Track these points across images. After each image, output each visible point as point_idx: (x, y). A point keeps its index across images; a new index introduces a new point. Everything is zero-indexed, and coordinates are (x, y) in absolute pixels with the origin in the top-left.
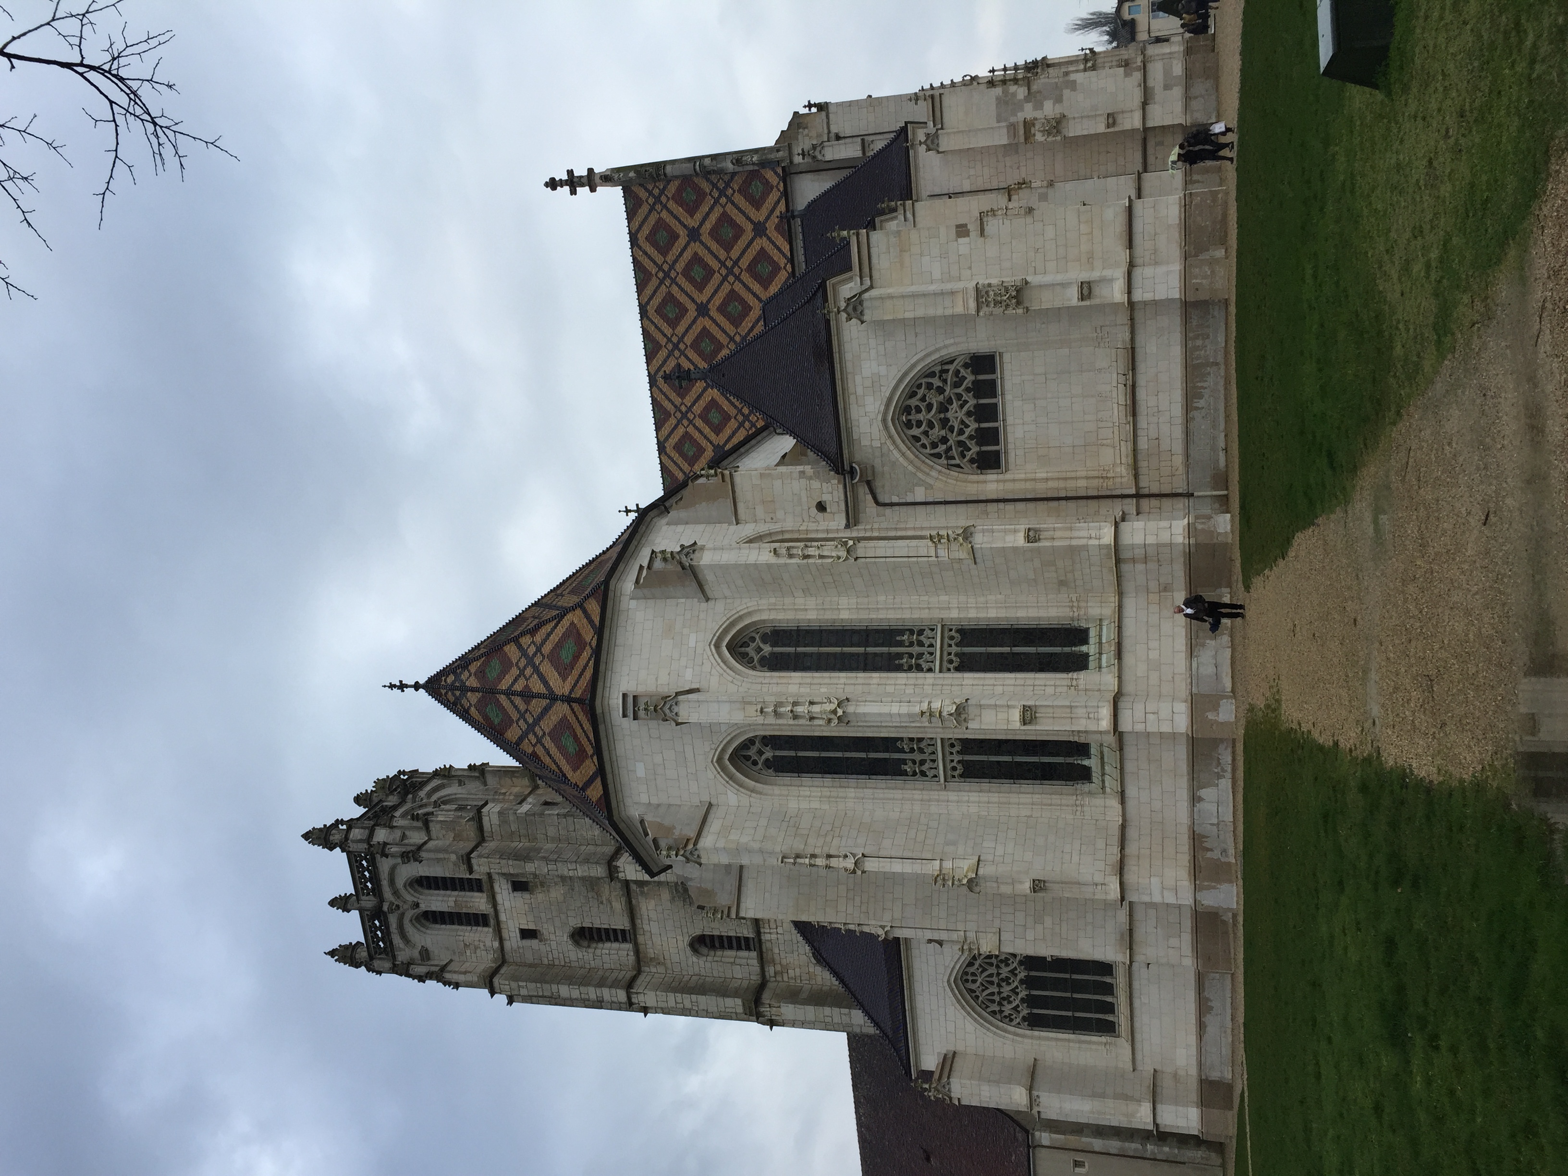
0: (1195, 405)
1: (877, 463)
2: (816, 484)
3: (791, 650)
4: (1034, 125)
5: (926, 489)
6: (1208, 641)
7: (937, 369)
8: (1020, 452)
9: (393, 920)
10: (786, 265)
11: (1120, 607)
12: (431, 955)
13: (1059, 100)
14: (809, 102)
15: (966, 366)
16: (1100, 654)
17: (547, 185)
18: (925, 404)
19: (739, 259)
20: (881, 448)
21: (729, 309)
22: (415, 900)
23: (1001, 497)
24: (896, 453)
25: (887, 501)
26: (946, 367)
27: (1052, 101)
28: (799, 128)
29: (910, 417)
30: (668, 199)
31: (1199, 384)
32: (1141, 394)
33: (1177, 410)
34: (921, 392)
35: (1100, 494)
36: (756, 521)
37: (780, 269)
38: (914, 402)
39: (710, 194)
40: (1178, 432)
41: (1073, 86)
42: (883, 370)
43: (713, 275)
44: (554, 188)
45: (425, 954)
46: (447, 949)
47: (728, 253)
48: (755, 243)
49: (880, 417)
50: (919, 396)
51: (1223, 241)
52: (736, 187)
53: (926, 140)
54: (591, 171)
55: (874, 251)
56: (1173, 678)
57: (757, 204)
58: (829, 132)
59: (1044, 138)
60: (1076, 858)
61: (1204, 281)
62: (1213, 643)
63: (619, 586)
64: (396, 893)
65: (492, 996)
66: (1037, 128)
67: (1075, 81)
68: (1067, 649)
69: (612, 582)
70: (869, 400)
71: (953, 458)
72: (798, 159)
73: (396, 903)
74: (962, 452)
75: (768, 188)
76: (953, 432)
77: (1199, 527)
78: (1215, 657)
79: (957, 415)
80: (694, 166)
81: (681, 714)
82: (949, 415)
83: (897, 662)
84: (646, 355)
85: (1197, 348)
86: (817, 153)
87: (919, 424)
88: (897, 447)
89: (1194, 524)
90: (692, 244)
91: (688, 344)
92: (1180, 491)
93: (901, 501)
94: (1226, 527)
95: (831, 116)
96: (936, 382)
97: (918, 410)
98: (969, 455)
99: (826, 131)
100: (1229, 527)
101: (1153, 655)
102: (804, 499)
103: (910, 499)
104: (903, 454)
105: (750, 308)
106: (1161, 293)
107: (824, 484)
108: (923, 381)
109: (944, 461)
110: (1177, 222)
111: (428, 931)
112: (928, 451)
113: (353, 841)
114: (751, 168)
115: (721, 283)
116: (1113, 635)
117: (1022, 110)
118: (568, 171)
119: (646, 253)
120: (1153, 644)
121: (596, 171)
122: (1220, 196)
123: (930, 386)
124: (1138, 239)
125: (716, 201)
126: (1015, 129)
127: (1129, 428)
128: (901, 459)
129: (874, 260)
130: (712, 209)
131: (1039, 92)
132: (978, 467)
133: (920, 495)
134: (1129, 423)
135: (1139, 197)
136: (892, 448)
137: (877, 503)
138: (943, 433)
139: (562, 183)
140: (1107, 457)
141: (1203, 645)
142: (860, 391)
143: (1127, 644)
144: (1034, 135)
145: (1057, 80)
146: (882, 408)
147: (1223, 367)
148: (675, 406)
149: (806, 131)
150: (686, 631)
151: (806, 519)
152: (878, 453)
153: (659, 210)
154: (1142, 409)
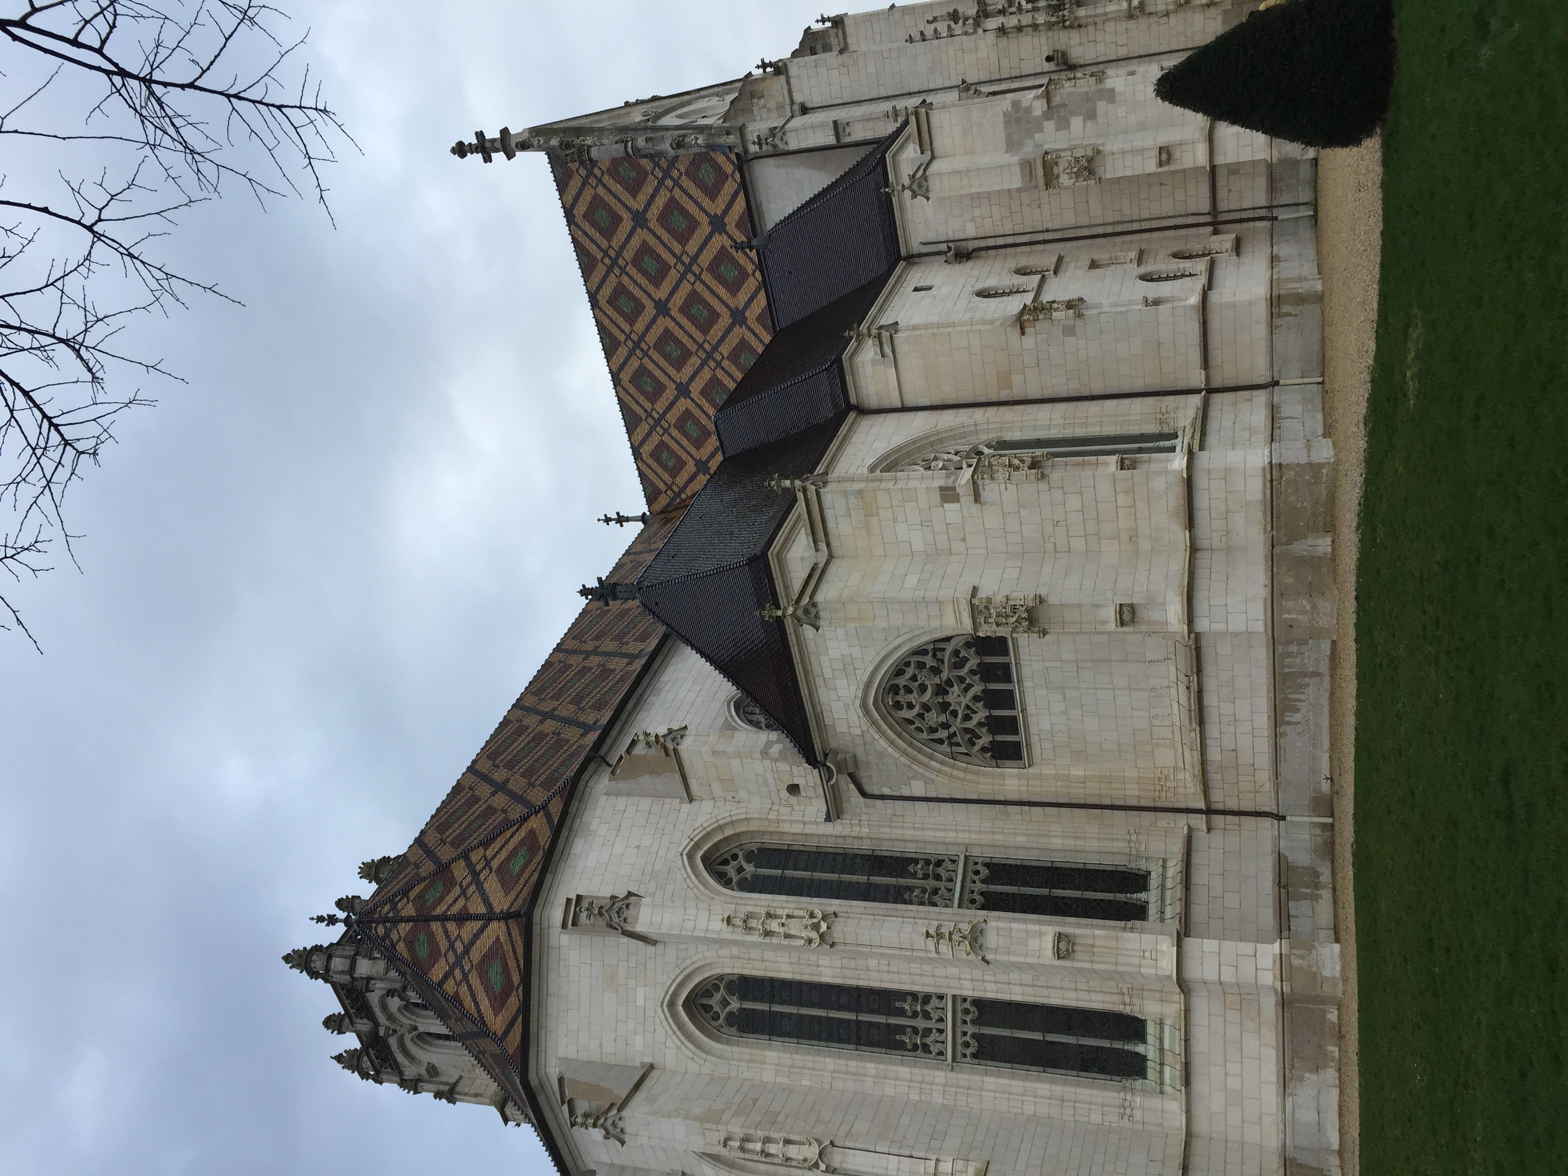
0: (1288, 719)
1: (860, 752)
2: (783, 767)
3: (764, 1007)
4: (1057, 164)
5: (925, 783)
6: (1307, 1075)
7: (930, 647)
8: (1047, 745)
9: (393, 1042)
10: (754, 272)
11: (1187, 1010)
12: (440, 1071)
13: (1091, 115)
14: (763, 61)
15: (968, 645)
16: (1162, 1064)
17: (453, 151)
18: (916, 684)
19: (697, 256)
20: (862, 735)
21: (694, 311)
22: (413, 1023)
23: (1025, 798)
24: (883, 743)
25: (876, 792)
26: (941, 645)
27: (1081, 118)
28: (752, 97)
29: (898, 698)
30: (603, 172)
31: (1293, 696)
32: (1210, 699)
33: (1263, 720)
34: (910, 671)
35: (1158, 805)
36: (714, 798)
37: (748, 275)
38: (901, 681)
39: (652, 174)
40: (1264, 745)
41: (1110, 96)
42: (856, 652)
43: (668, 271)
44: (463, 155)
45: (433, 1071)
46: (455, 1067)
47: (683, 246)
48: (713, 240)
49: (858, 702)
50: (908, 675)
52: (683, 169)
53: (911, 185)
54: (505, 132)
55: (829, 514)
56: (1260, 1118)
57: (712, 193)
58: (792, 103)
59: (1073, 181)
61: (1301, 618)
62: (1314, 1077)
64: (391, 1017)
66: (1061, 168)
67: (1113, 90)
68: (1117, 1045)
69: (537, 913)
70: (841, 683)
71: (958, 745)
72: (753, 149)
73: (392, 1027)
74: (970, 739)
75: (722, 177)
76: (956, 717)
77: (1296, 962)
78: (1318, 1097)
79: (958, 700)
80: (626, 147)
81: (628, 1130)
82: (950, 698)
83: (898, 1037)
84: (604, 349)
85: (1290, 655)
86: (777, 141)
87: (911, 706)
88: (884, 735)
89: (1288, 956)
90: (639, 230)
91: (651, 345)
92: (1267, 809)
93: (894, 793)
94: (1334, 968)
95: (793, 81)
96: (929, 661)
97: (909, 691)
98: (980, 743)
99: (788, 101)
100: (1338, 968)
101: (1234, 1083)
102: (771, 781)
103: (905, 792)
104: (892, 743)
105: (718, 315)
107: (795, 768)
108: (913, 660)
109: (945, 747)
110: (1260, 497)
111: (432, 1049)
112: (925, 735)
113: (335, 972)
114: (698, 150)
115: (680, 281)
116: (1179, 1048)
117: (1041, 130)
118: (476, 133)
119: (586, 234)
120: (1233, 1068)
121: (512, 131)
123: (921, 666)
124: (1202, 517)
125: (661, 183)
126: (1030, 165)
127: (1196, 736)
128: (890, 750)
129: (831, 525)
130: (657, 190)
131: (1064, 105)
132: (992, 757)
133: (918, 788)
134: (1195, 730)
135: (1202, 448)
136: (876, 736)
137: (864, 794)
138: (943, 718)
139: (472, 149)
140: (1166, 758)
141: (1301, 1079)
142: (828, 673)
143: (1198, 1063)
144: (1058, 177)
145: (1087, 89)
146: (860, 693)
147: (1327, 679)
148: (646, 411)
149: (762, 101)
150: (631, 983)
151: (777, 801)
152: (859, 741)
153: (594, 185)
154: (1212, 716)
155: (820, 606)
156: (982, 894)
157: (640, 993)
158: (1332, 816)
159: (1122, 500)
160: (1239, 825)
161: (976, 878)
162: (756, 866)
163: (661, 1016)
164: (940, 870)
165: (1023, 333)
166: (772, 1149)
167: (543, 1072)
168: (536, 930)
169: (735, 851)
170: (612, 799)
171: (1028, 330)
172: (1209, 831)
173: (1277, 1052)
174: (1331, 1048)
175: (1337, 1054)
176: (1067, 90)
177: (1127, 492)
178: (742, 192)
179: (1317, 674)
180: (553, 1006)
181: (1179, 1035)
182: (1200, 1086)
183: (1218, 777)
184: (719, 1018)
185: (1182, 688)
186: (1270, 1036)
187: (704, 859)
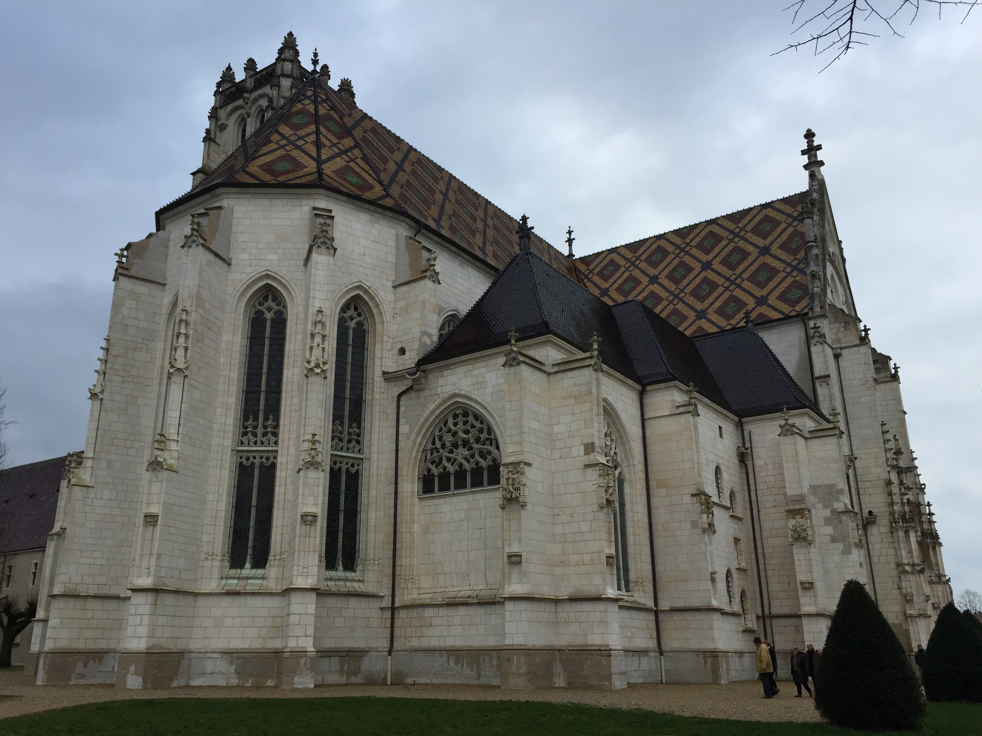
0: (451, 658)
1: (427, 393)
2: (416, 345)
3: (267, 334)
4: (802, 517)
5: (407, 434)
6: (234, 667)
7: (492, 437)
8: (432, 510)
9: (240, 102)
10: (731, 325)
11: (272, 594)
12: (223, 132)
13: (834, 540)
14: (869, 329)
15: (494, 460)
16: (239, 578)
17: (809, 130)
18: (469, 428)
19: (741, 288)
20: (437, 394)
21: (705, 286)
22: (252, 115)
23: (400, 496)
24: (432, 407)
25: (402, 403)
26: (494, 443)
27: (832, 533)
28: (845, 323)
29: (460, 416)
30: (795, 227)
31: (465, 661)
32: (462, 611)
33: (449, 642)
34: (477, 424)
35: (397, 577)
36: (395, 301)
37: (729, 320)
38: (471, 419)
39: (795, 259)
40: (434, 643)
41: (847, 552)
42: (489, 390)
43: (731, 270)
44: (806, 136)
45: (223, 128)
46: (226, 142)
47: (747, 279)
48: (751, 298)
49: (457, 391)
50: (475, 423)
51: (571, 686)
52: (798, 278)
53: (788, 424)
54: (822, 163)
55: (577, 372)
56: (207, 638)
57: (782, 297)
58: (841, 348)
59: (791, 527)
60: (83, 560)
61: (514, 667)
62: (233, 670)
63: (322, 196)
64: (255, 101)
65: (191, 174)
66: (800, 520)
67: (850, 553)
68: (250, 551)
69: (322, 191)
70: (469, 381)
71: (432, 454)
72: (811, 324)
73: (249, 102)
74: (435, 461)
75: (793, 303)
76: (449, 453)
77: (302, 661)
78: (220, 672)
79: (460, 454)
80: (812, 242)
81: (190, 250)
82: (461, 449)
83: (251, 416)
84: (680, 229)
85: (491, 660)
86: (816, 339)
87: (455, 424)
88: (437, 407)
89: (306, 656)
90: (757, 251)
91: (683, 259)
92: (395, 644)
93: (401, 414)
94: (299, 684)
95: (856, 349)
96: (484, 436)
97: (465, 423)
98: (433, 468)
99: (843, 346)
100: (299, 686)
101: (228, 622)
102: (407, 337)
103: (402, 421)
104: (432, 413)
105: (702, 302)
106: (510, 628)
107: (415, 352)
108: (485, 426)
109: (430, 446)
110: (590, 643)
111: (236, 127)
112: (437, 433)
113: (282, 65)
114: (810, 287)
115: (725, 277)
116: (249, 589)
117: (825, 507)
118: (820, 145)
119: (755, 216)
120: (237, 622)
121: (822, 168)
122: (606, 683)
123: (481, 431)
124: (577, 607)
125: (789, 264)
126: (802, 500)
127: (440, 601)
128: (428, 412)
129: (569, 374)
130: (784, 262)
131: (840, 522)
132: (425, 475)
133: (404, 429)
134: (443, 600)
135: (621, 607)
136: (436, 403)
137: (400, 395)
138: (448, 444)
139: (810, 143)
140: (426, 582)
141: (231, 663)
142: (475, 373)
143: (241, 600)
144: (794, 518)
145: (851, 537)
146: (463, 393)
147: (476, 683)
148: (640, 256)
149: (843, 329)
150: (280, 251)
151: (394, 341)
152: (433, 392)
153: (787, 222)
154: (452, 612)
155: (518, 367)
156: (340, 469)
157: (275, 257)
158: (391, 684)
159: (587, 557)
160: (385, 627)
161: (349, 465)
162: (354, 328)
163: (261, 270)
164: (354, 443)
165: (692, 495)
166: (182, 340)
167: (225, 196)
168: (312, 191)
169: (363, 316)
170: (394, 237)
171: (695, 499)
172: (382, 609)
173: (248, 649)
174: (250, 681)
175: (247, 685)
176: (850, 524)
177: (592, 560)
178: (783, 316)
179: (479, 677)
180: (265, 203)
181: (256, 589)
182: (227, 601)
183: (415, 615)
184: (260, 306)
185: (469, 593)
186: (257, 645)
187: (358, 296)
